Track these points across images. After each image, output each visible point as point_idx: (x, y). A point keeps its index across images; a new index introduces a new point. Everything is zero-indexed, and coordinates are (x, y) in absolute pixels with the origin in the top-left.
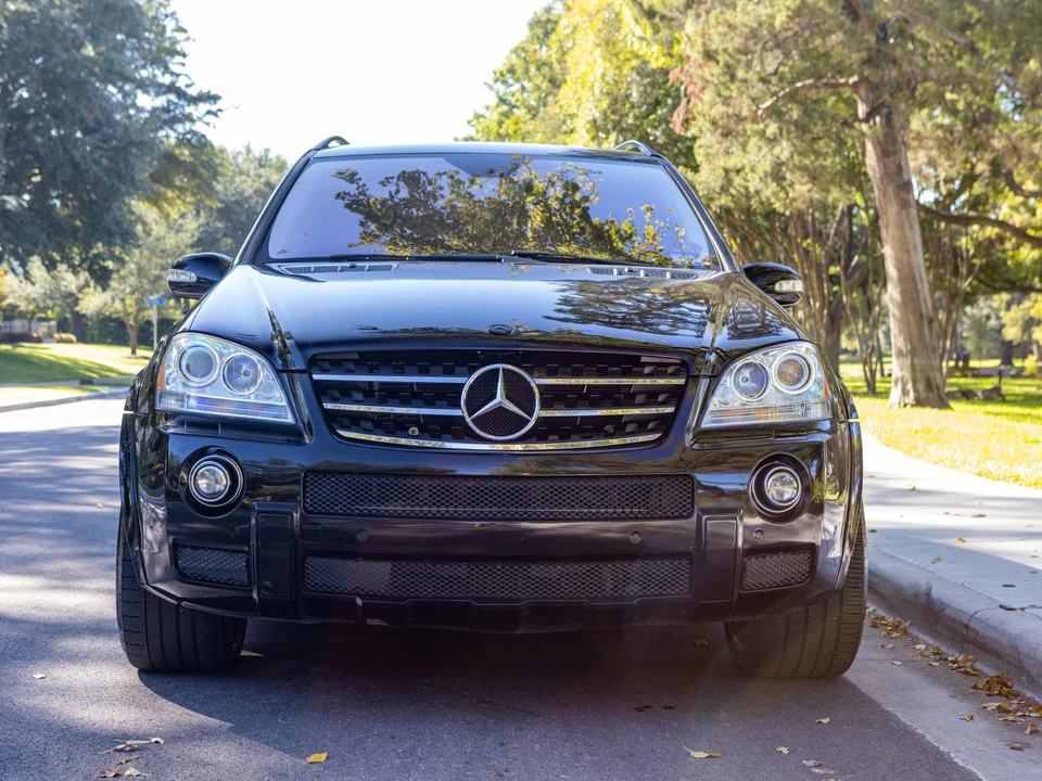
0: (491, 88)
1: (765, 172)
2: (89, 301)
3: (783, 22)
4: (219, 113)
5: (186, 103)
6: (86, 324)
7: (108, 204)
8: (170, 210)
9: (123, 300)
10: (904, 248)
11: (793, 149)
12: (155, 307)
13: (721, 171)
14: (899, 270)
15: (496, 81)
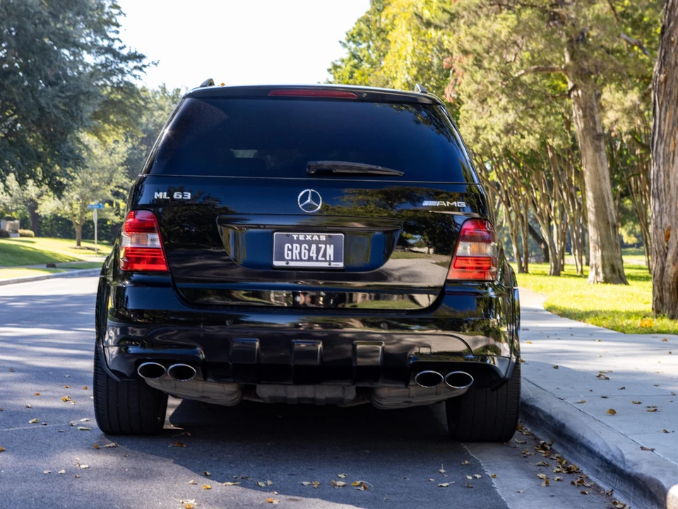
0: (345, 45)
1: (500, 130)
2: (46, 205)
3: (506, 35)
4: (143, 68)
5: (119, 61)
6: (41, 223)
7: (64, 136)
8: (107, 138)
9: (71, 205)
10: (597, 178)
11: (516, 116)
12: (95, 210)
13: (473, 128)
14: (594, 193)
15: (349, 41)
